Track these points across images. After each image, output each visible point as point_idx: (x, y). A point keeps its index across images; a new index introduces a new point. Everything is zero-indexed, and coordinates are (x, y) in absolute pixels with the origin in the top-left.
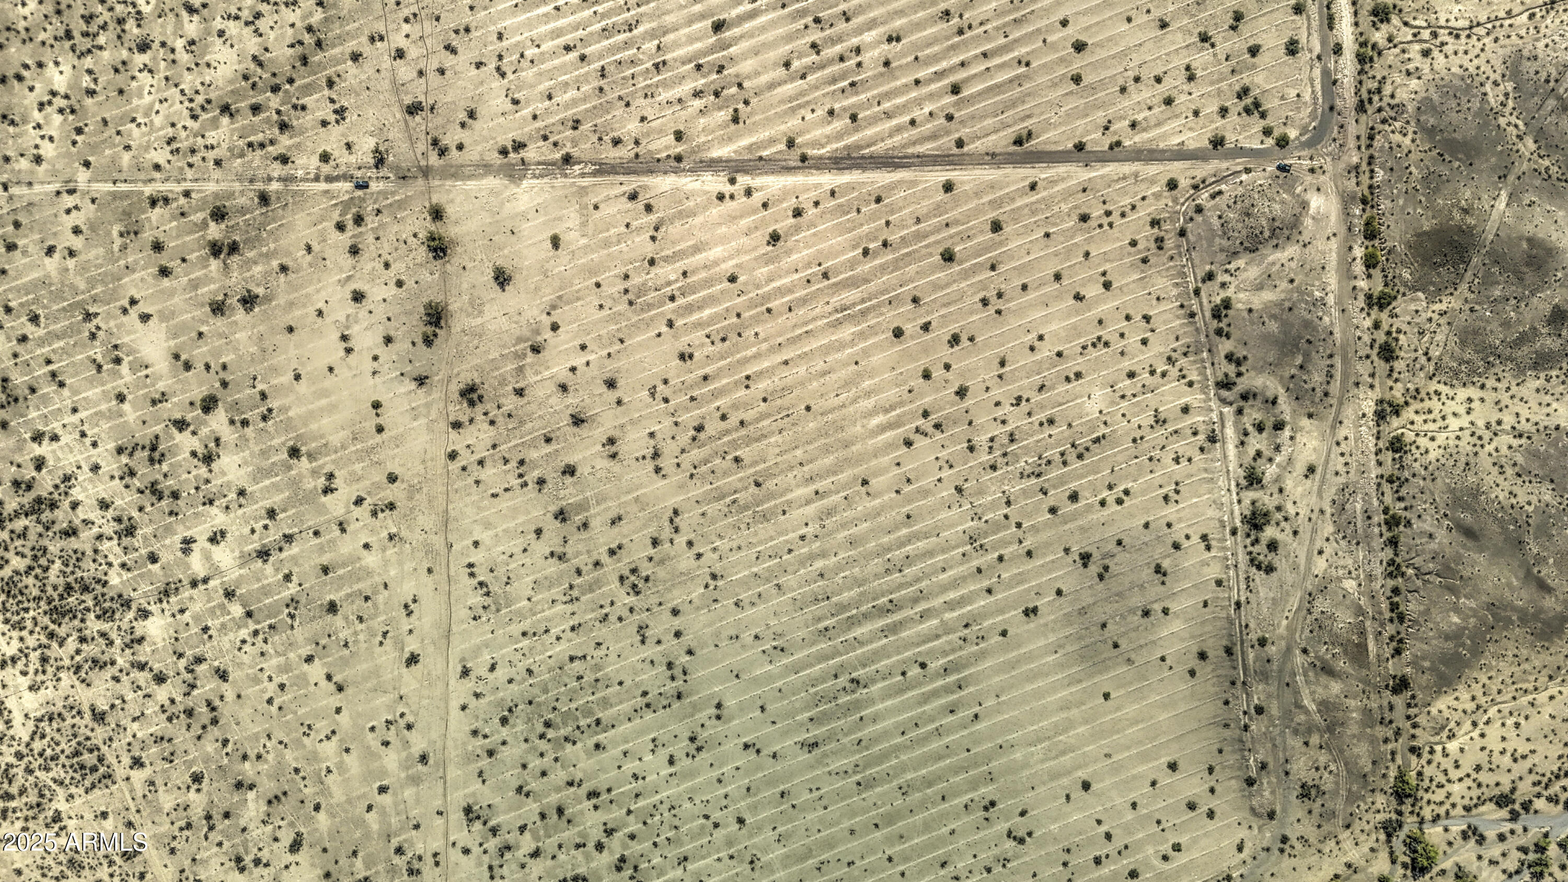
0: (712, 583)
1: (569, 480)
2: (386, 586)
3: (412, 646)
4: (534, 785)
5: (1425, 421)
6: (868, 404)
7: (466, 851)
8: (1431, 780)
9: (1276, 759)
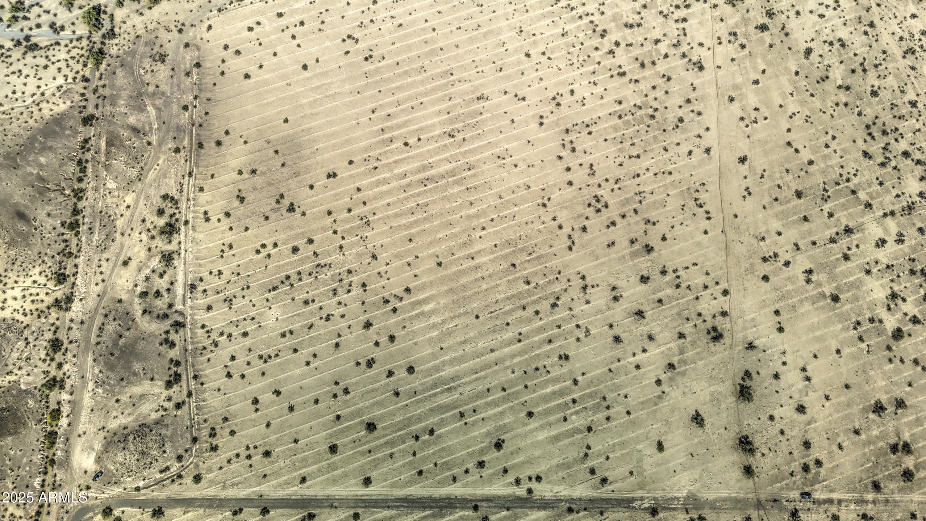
0: (545, 201)
1: (645, 273)
2: (764, 207)
3: (744, 169)
4: (661, 82)
5: (38, 294)
6: (435, 319)
7: (701, 45)
8: (78, 62)
9: (179, 78)
